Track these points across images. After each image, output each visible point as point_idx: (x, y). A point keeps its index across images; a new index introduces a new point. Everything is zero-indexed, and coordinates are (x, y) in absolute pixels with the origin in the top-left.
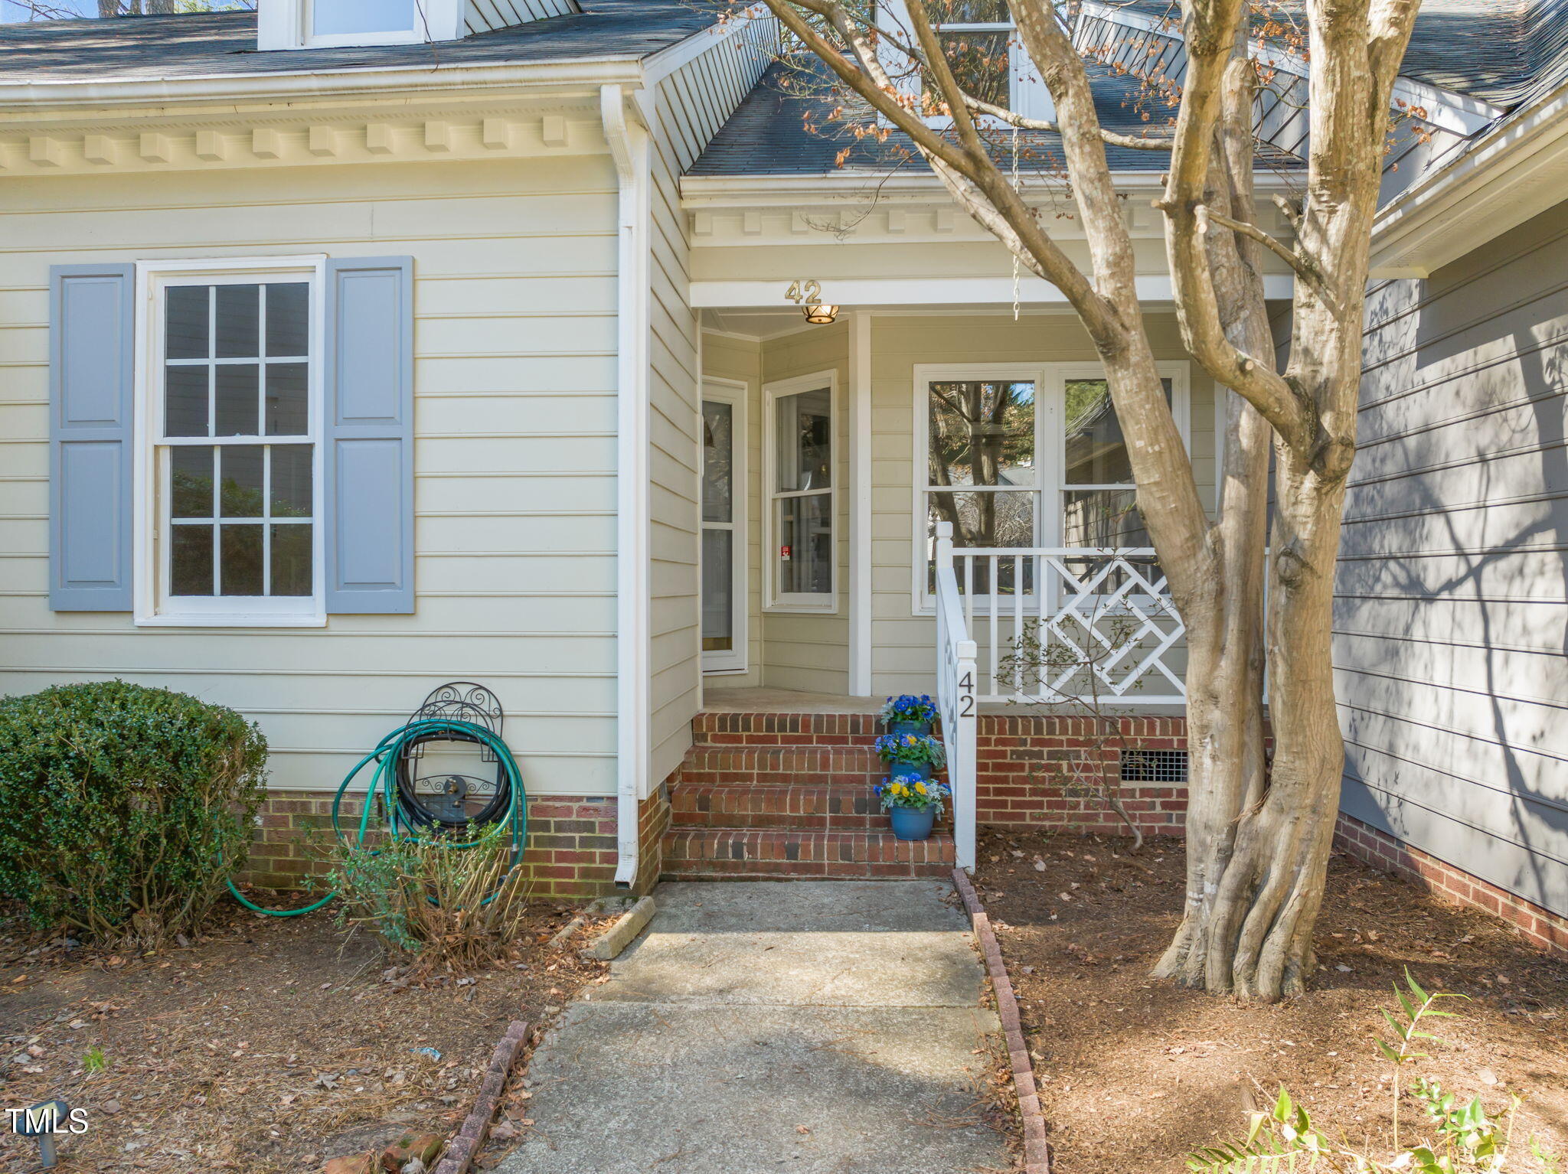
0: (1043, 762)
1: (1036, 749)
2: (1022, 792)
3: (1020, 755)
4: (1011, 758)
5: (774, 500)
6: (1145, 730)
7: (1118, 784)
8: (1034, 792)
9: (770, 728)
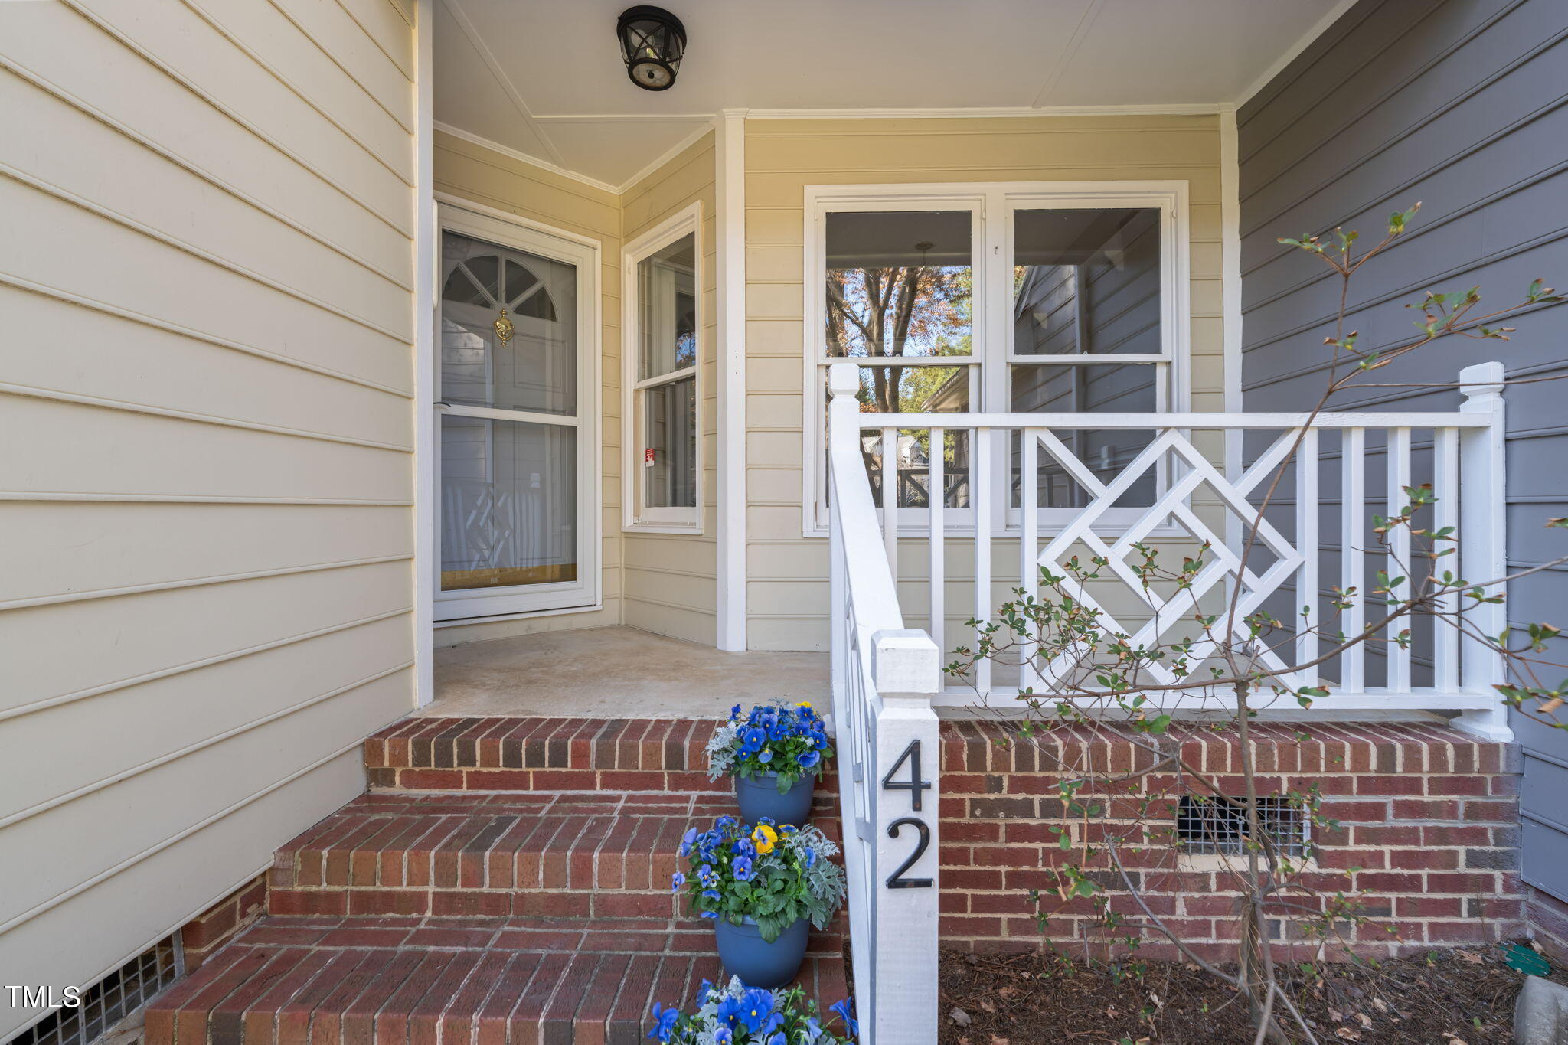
0: (1033, 822)
1: (1020, 797)
2: (993, 880)
3: (990, 809)
4: (973, 815)
5: (637, 391)
6: (1229, 762)
7: (1171, 862)
8: (1015, 880)
9: (512, 758)
